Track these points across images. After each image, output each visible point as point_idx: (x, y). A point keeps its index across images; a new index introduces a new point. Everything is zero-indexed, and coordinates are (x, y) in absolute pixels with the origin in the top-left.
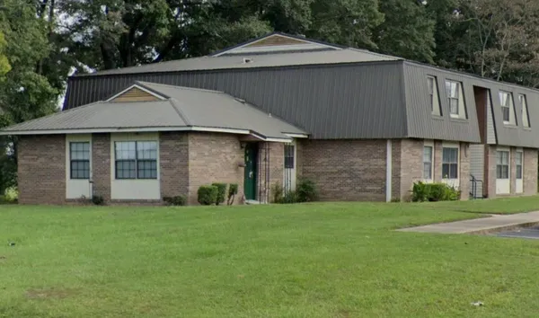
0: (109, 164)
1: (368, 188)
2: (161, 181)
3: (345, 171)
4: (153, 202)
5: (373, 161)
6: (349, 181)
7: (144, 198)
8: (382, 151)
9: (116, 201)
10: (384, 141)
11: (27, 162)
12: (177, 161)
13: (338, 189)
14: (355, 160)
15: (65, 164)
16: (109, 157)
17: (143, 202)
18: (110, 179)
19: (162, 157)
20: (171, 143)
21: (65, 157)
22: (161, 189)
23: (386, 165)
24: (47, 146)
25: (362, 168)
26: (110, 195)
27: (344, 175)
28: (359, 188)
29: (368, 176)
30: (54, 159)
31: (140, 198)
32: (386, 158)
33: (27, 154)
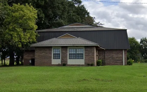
0: (67, 55)
1: (118, 62)
2: (85, 59)
3: (111, 58)
4: (82, 65)
5: (119, 55)
6: (112, 60)
7: (79, 64)
8: (121, 53)
9: (69, 65)
10: (122, 50)
11: (38, 54)
12: (91, 54)
13: (109, 62)
14: (113, 55)
15: (51, 55)
16: (67, 53)
17: (79, 65)
18: (67, 59)
19: (85, 53)
20: (89, 49)
21: (52, 53)
22: (85, 62)
23: (123, 56)
24: (46, 50)
25: (116, 57)
26: (67, 63)
27: (110, 59)
28: (115, 62)
29: (117, 59)
30: (48, 53)
31: (78, 64)
32: (123, 54)
33: (38, 52)
